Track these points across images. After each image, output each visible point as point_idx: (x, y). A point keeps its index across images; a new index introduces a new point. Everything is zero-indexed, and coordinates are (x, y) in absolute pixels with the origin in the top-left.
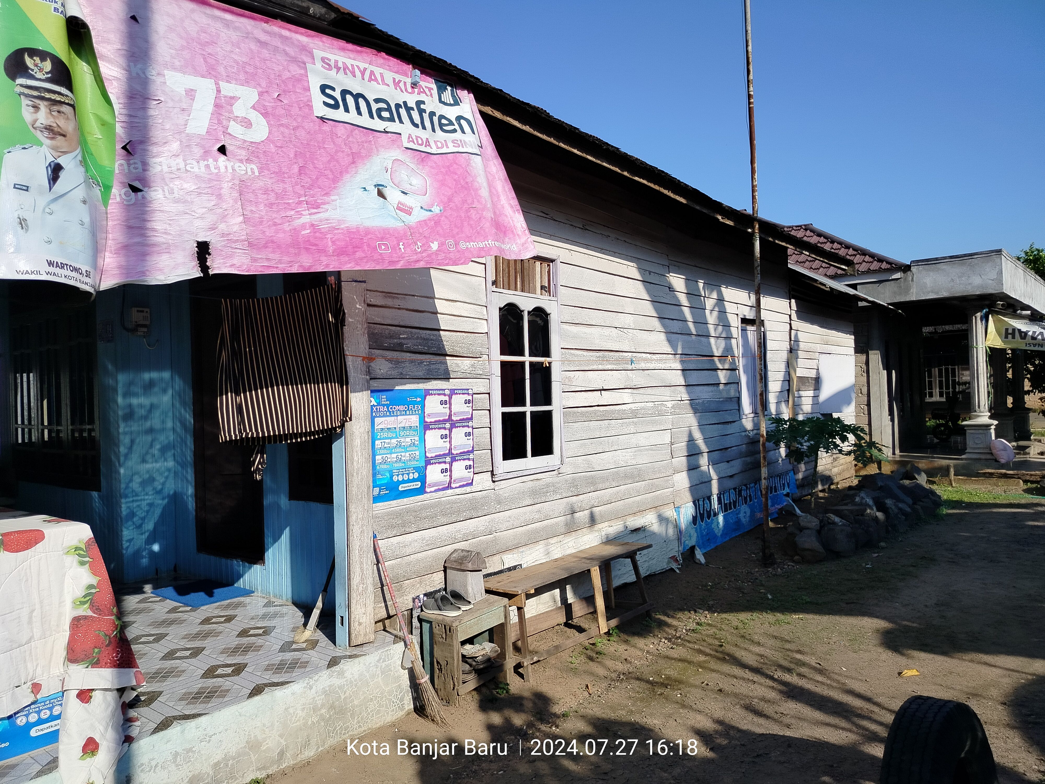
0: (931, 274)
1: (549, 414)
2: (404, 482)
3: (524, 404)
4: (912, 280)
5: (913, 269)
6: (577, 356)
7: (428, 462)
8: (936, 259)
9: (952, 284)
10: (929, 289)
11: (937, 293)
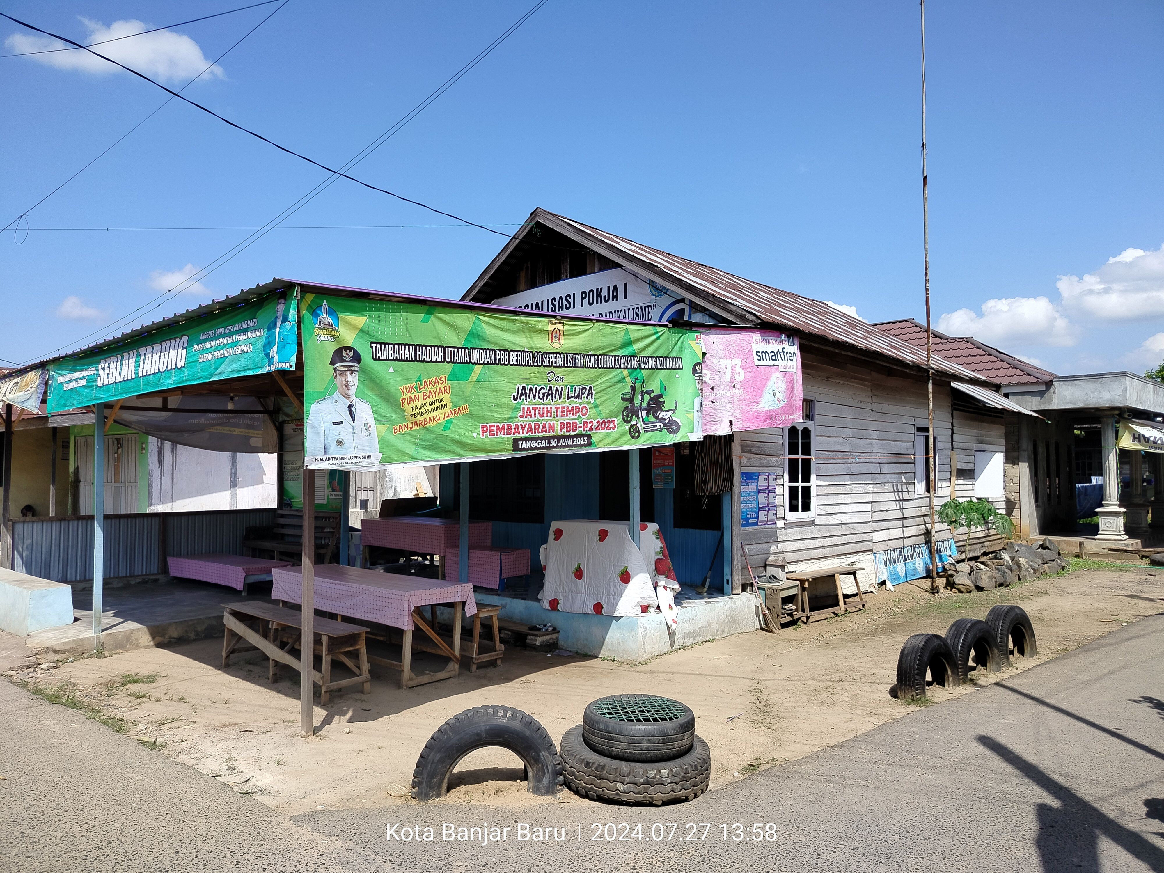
0: (1070, 388)
1: (809, 488)
2: (751, 518)
3: (798, 482)
4: (1054, 392)
5: (1056, 384)
6: (822, 454)
7: (759, 510)
8: (1074, 377)
9: (1087, 397)
10: (1068, 401)
11: (1074, 404)
